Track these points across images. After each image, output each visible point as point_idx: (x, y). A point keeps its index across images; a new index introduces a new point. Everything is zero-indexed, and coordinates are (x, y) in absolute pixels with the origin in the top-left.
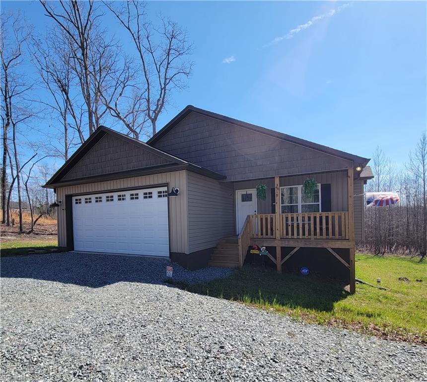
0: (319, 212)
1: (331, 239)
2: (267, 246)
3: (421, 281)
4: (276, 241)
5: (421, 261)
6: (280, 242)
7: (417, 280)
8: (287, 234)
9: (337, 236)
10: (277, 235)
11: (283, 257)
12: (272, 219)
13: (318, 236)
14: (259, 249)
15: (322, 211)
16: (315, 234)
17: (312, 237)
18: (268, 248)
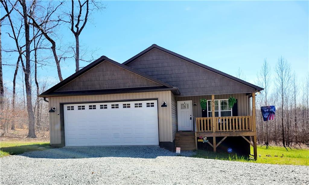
0: (231, 116)
1: (244, 131)
2: (207, 136)
3: (277, 156)
4: (213, 133)
5: (267, 148)
6: (215, 134)
7: (275, 156)
8: (219, 129)
9: (247, 129)
10: (214, 130)
11: (217, 143)
12: (210, 120)
13: (237, 130)
14: (203, 139)
15: (233, 116)
16: (235, 129)
17: (234, 130)
18: (208, 138)
